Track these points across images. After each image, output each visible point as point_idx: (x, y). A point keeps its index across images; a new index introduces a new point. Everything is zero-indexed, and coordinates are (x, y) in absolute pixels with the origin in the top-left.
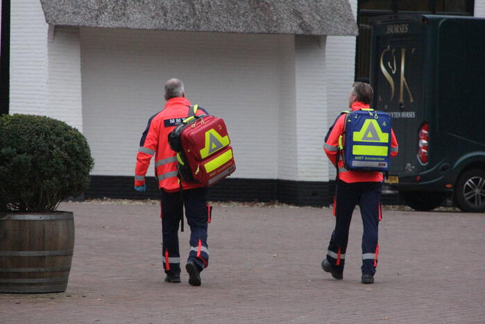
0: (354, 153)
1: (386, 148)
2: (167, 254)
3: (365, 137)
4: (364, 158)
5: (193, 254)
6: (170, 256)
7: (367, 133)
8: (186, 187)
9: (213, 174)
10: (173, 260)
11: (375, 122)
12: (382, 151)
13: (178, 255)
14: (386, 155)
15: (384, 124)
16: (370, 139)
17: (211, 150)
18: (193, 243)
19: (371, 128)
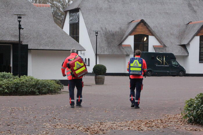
0: (131, 70)
1: (141, 68)
2: (70, 99)
3: (134, 65)
4: (134, 71)
5: (77, 100)
6: (71, 99)
7: (135, 64)
8: (73, 78)
9: (79, 74)
10: (72, 100)
11: (137, 61)
12: (140, 69)
13: (74, 99)
14: (141, 70)
15: (140, 61)
16: (135, 65)
17: (77, 67)
18: (78, 97)
19: (136, 63)
